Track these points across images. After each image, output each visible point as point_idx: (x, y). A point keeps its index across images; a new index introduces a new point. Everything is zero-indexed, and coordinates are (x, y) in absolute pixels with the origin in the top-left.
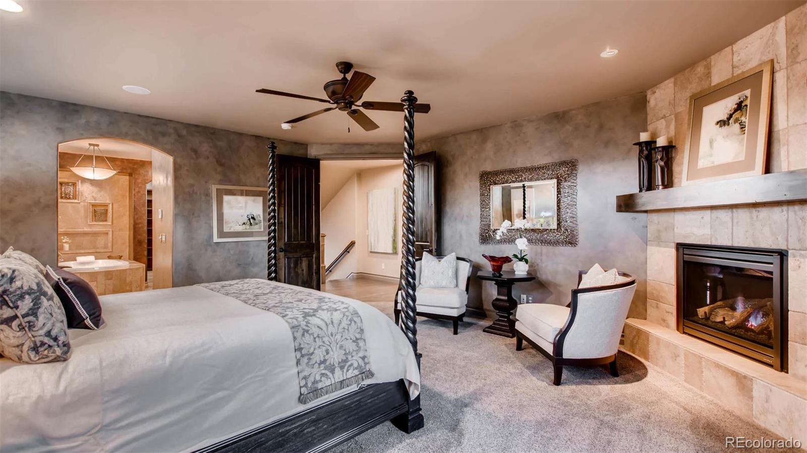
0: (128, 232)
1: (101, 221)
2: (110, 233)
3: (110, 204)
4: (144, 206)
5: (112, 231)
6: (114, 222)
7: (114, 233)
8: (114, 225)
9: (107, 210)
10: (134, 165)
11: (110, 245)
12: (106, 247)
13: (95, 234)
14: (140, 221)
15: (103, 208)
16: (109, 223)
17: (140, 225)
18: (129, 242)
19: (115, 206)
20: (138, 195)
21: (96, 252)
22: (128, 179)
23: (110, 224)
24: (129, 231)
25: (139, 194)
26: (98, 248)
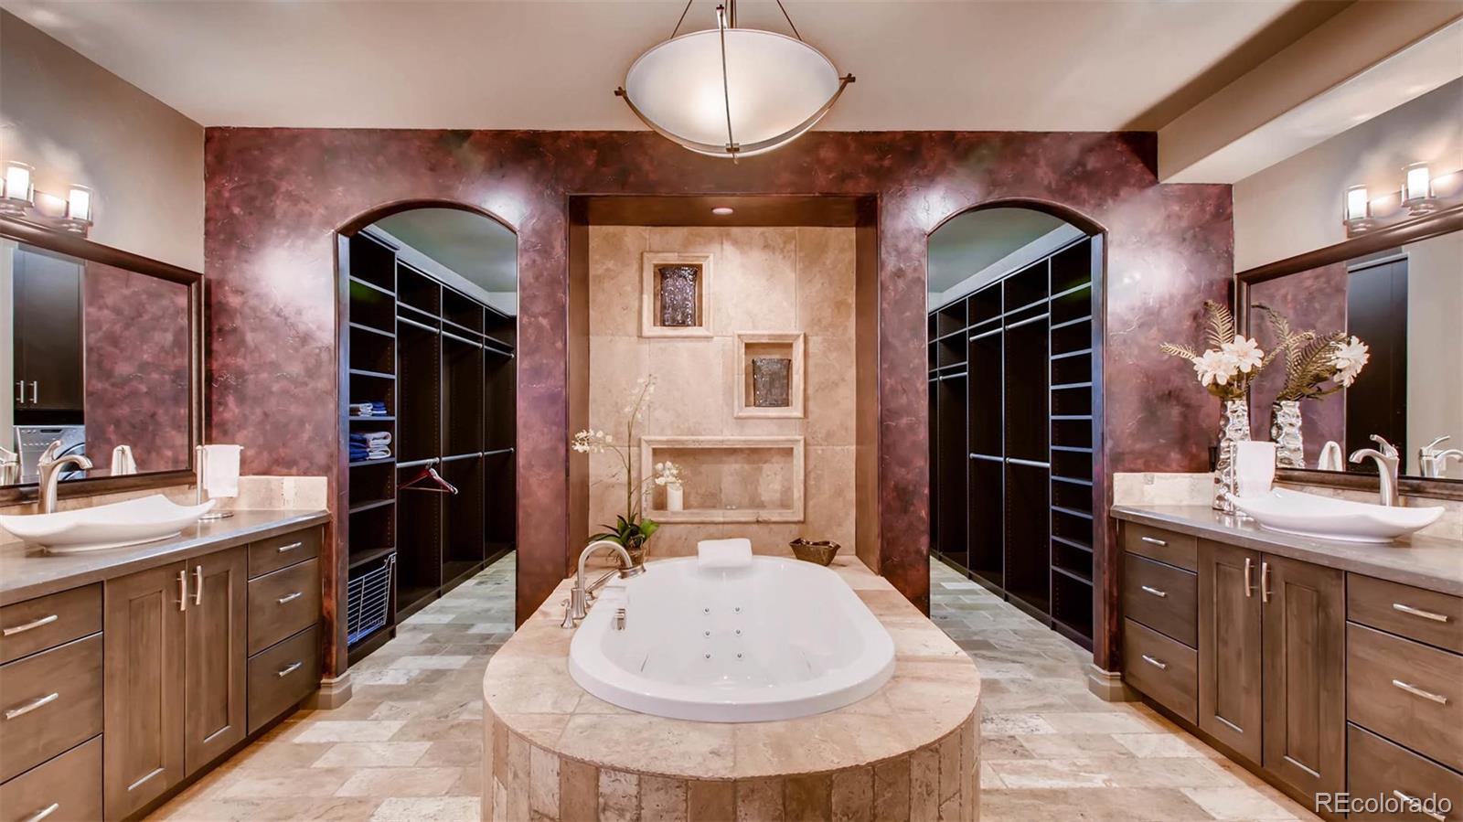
0: (853, 448)
1: (772, 405)
2: (799, 451)
3: (799, 336)
4: (916, 333)
5: (806, 444)
6: (811, 405)
7: (811, 448)
8: (811, 417)
9: (790, 361)
10: (882, 158)
11: (798, 493)
12: (785, 504)
13: (755, 454)
14: (904, 400)
15: (777, 357)
16: (795, 411)
17: (904, 421)
18: (860, 487)
19: (815, 342)
20: (895, 285)
21: (758, 522)
22: (854, 236)
23: (799, 414)
24: (859, 442)
25: (901, 284)
26: (762, 506)
